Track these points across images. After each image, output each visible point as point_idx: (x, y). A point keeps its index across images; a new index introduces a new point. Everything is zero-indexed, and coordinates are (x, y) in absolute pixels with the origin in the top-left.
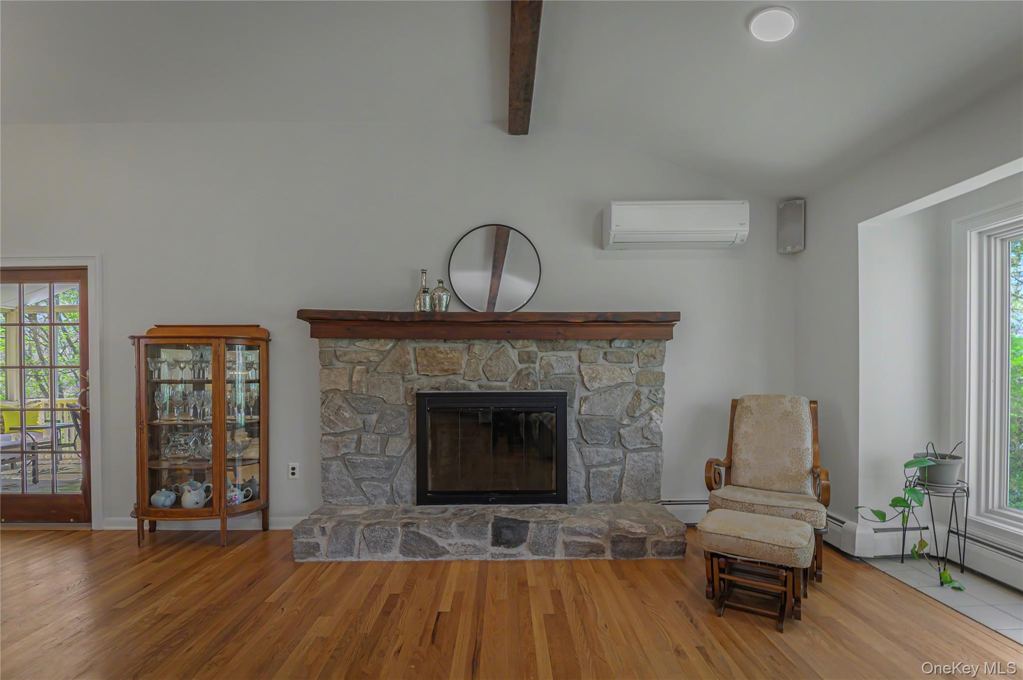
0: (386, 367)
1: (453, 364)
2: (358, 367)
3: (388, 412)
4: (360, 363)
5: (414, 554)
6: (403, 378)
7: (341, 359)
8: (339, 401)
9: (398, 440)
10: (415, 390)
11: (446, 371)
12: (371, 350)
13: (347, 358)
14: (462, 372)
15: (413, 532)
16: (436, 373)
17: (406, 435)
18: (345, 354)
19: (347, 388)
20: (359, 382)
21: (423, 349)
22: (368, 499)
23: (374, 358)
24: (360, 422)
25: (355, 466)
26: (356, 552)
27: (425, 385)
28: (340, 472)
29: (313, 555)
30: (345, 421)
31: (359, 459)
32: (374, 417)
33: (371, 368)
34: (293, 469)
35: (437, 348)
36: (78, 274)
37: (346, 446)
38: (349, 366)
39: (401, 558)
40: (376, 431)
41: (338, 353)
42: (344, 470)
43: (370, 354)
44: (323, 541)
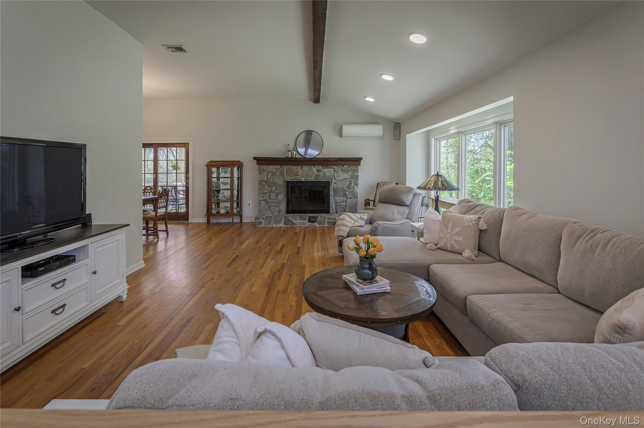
0: (278, 173)
1: (297, 173)
2: (270, 174)
3: (278, 187)
4: (270, 172)
5: (287, 225)
6: (283, 177)
7: (265, 171)
8: (264, 183)
9: (281, 195)
10: (286, 180)
11: (295, 175)
12: (274, 169)
13: (266, 171)
14: (300, 175)
15: (287, 219)
16: (292, 175)
17: (283, 193)
18: (266, 169)
19: (266, 180)
20: (270, 178)
21: (288, 168)
22: (272, 212)
23: (274, 171)
24: (270, 190)
25: (268, 202)
26: (272, 224)
27: (289, 179)
28: (264, 204)
29: (260, 225)
30: (266, 189)
31: (269, 200)
32: (274, 188)
33: (274, 174)
34: (249, 204)
35: (292, 168)
36: (185, 145)
37: (266, 197)
38: (267, 173)
39: (284, 226)
40: (275, 192)
41: (264, 169)
42: (265, 204)
43: (273, 170)
44: (263, 221)
